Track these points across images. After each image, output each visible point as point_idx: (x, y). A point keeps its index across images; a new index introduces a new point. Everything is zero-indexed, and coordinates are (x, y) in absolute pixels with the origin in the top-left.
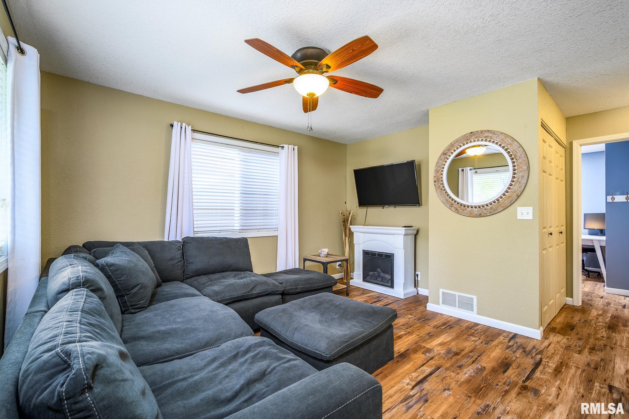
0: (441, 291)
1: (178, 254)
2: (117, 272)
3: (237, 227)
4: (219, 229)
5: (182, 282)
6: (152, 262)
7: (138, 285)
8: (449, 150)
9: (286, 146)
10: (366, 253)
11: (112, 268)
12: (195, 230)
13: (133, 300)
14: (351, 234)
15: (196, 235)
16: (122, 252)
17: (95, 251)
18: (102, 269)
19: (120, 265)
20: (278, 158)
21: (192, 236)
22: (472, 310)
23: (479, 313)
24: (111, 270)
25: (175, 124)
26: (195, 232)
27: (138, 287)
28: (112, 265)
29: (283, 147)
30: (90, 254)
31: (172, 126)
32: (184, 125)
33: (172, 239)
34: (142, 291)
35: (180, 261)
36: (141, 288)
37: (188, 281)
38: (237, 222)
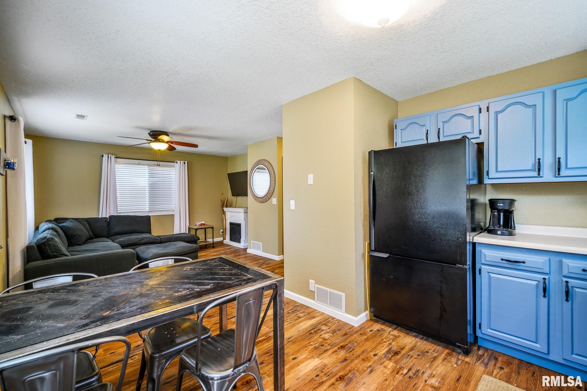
0: (252, 241)
1: (105, 224)
2: (68, 229)
3: (147, 209)
4: (134, 211)
5: (108, 238)
6: (89, 227)
7: (77, 235)
8: (253, 168)
9: (179, 162)
10: (231, 224)
11: (65, 228)
12: (119, 211)
13: (75, 241)
14: (224, 213)
15: (119, 214)
16: (70, 222)
17: (59, 222)
18: (61, 228)
19: (69, 227)
20: (174, 169)
21: (116, 215)
22: (260, 250)
23: (263, 252)
24: (65, 229)
25: (104, 155)
26: (117, 213)
27: (78, 236)
28: (65, 226)
29: (177, 162)
30: (57, 223)
31: (103, 156)
32: (110, 155)
33: (104, 216)
34: (79, 238)
35: (106, 228)
36: (79, 237)
37: (110, 238)
38: (147, 207)
